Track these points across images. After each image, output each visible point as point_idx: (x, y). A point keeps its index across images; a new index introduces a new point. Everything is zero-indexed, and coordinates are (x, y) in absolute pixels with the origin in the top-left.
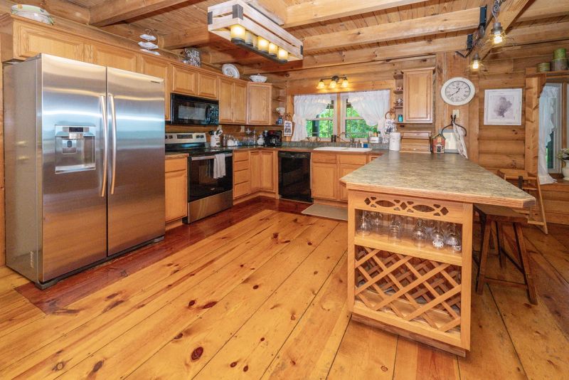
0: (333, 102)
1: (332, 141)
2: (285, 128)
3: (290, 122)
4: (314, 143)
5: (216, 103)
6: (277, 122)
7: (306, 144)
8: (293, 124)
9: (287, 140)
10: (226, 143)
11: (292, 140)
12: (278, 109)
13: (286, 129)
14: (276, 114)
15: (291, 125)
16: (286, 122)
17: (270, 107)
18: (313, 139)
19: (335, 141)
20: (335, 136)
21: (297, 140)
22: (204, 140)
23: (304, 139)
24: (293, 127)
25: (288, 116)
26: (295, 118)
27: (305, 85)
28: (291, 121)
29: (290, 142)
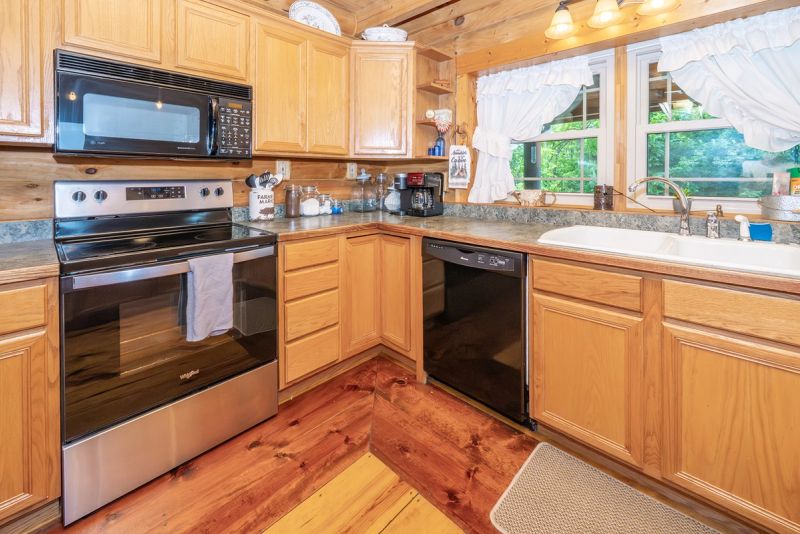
0: (597, 78)
1: (597, 206)
2: (451, 165)
3: (464, 148)
4: (534, 213)
5: (242, 93)
6: (432, 151)
7: (511, 212)
8: (475, 153)
9: (458, 198)
10: (298, 206)
11: (472, 199)
12: (430, 114)
13: (455, 168)
14: (425, 126)
15: (468, 157)
16: (453, 148)
17: (411, 110)
18: (531, 197)
19: (609, 206)
20: (610, 189)
21: (484, 200)
22: (227, 200)
23: (503, 196)
24: (474, 162)
25: (461, 133)
26: (479, 138)
27: (509, 35)
28: (469, 145)
29: (465, 205)
